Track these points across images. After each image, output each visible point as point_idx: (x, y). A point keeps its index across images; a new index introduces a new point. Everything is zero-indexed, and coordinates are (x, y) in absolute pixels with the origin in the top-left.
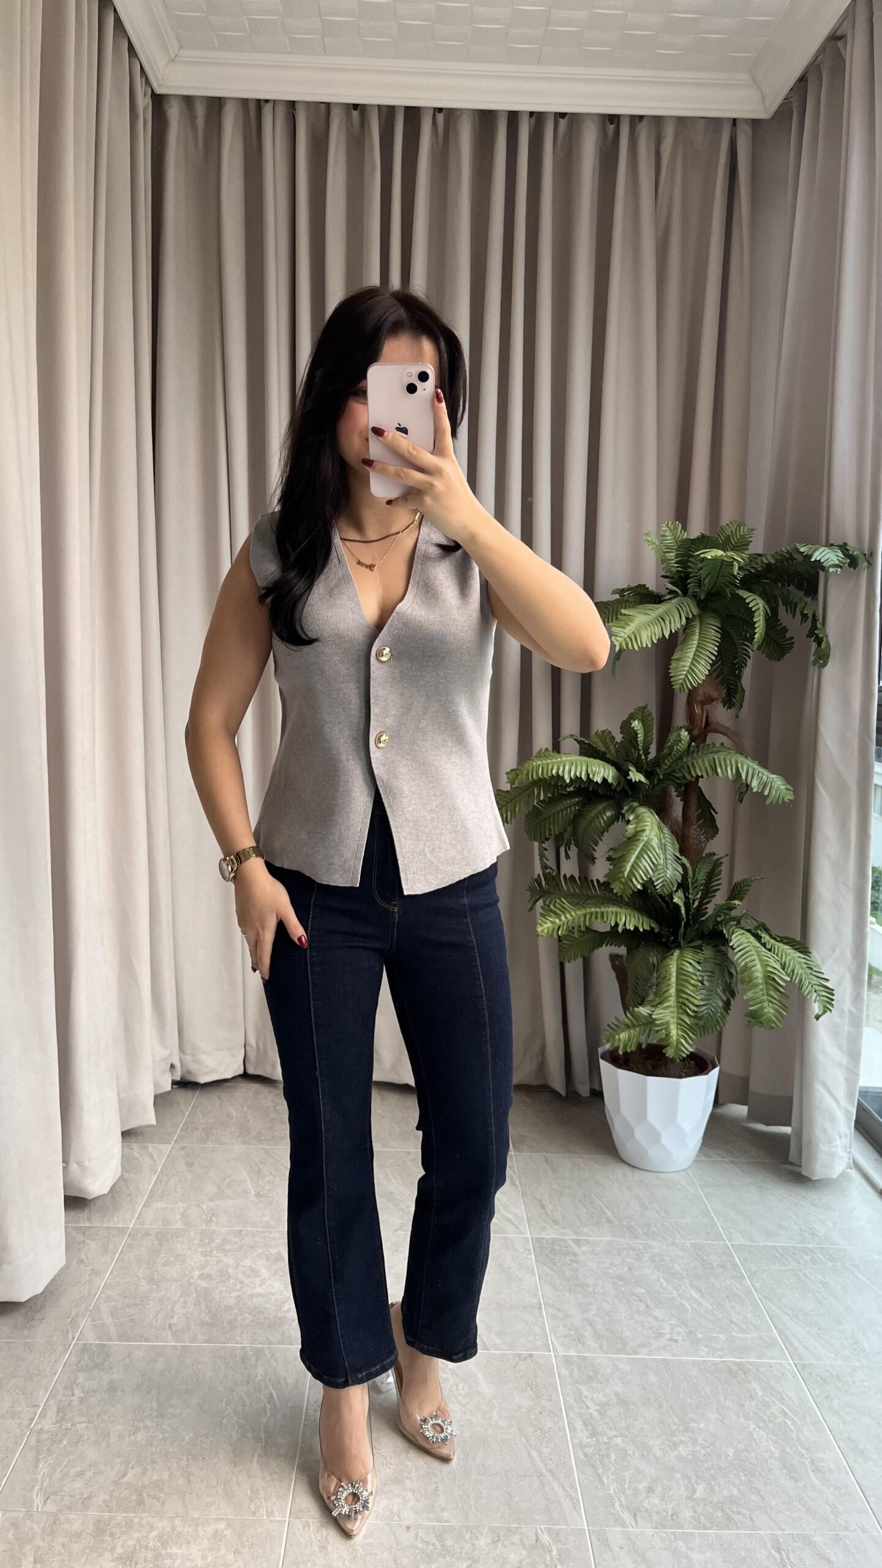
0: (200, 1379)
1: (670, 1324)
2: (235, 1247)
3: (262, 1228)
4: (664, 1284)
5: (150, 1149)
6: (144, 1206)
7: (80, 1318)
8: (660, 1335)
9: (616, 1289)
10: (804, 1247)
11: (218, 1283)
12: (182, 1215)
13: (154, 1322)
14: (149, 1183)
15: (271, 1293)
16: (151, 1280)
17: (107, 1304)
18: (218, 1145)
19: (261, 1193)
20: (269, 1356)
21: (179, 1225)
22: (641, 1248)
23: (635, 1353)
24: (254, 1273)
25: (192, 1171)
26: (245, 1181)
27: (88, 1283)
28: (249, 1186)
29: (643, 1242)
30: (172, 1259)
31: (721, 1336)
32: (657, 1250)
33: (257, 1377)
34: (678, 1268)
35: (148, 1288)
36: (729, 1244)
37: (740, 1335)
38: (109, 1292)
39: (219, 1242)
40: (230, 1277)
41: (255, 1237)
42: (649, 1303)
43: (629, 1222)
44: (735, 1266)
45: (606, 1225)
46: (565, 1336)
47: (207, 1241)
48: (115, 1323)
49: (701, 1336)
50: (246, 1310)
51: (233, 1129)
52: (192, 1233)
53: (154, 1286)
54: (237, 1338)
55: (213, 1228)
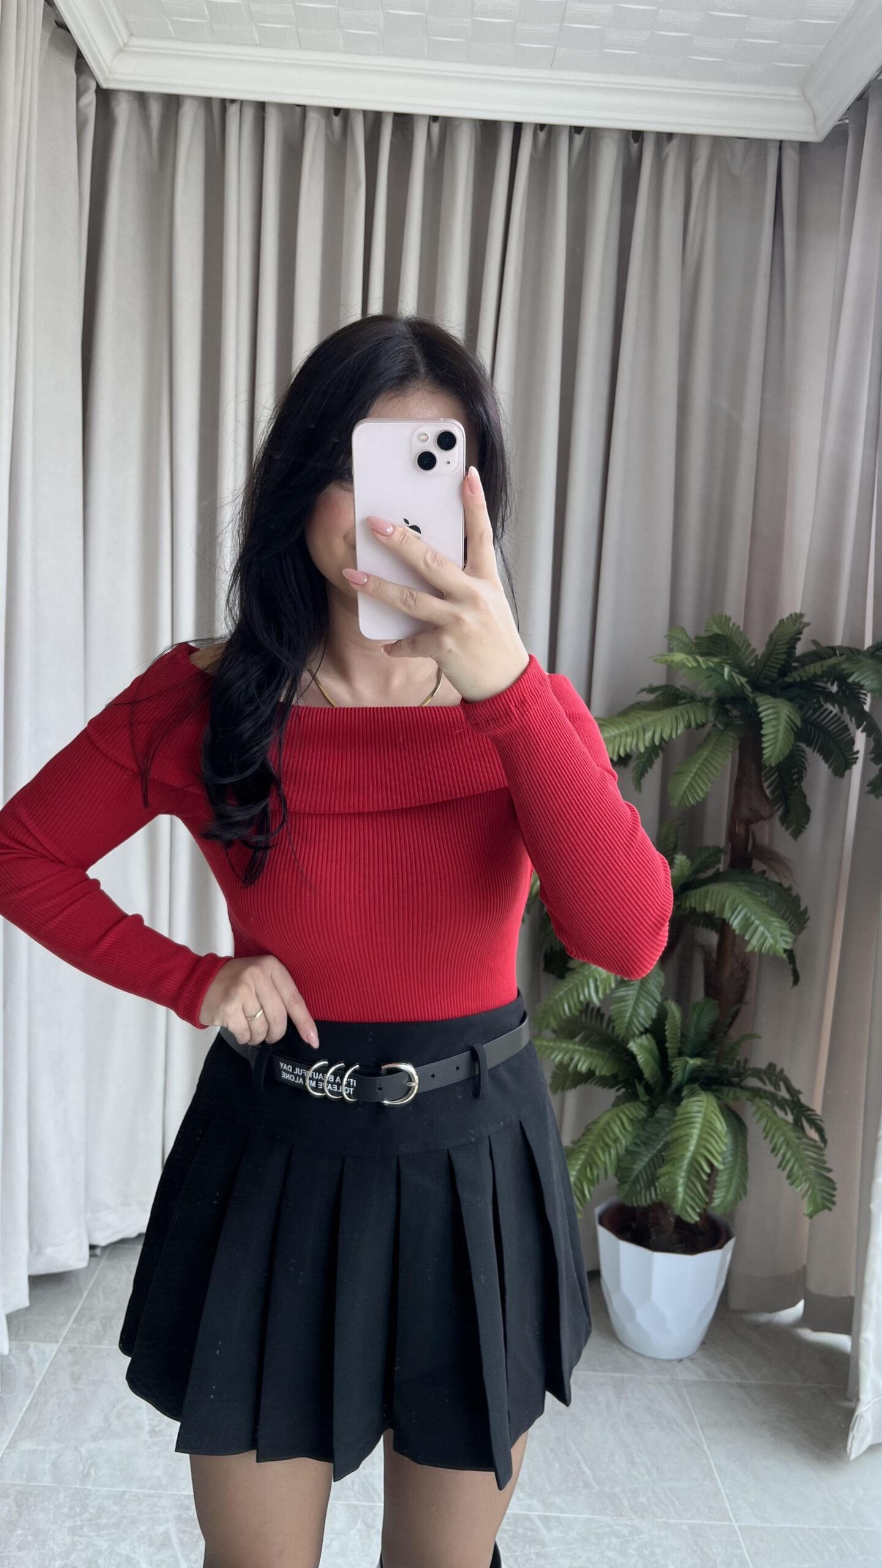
2: (113, 1520)
3: (150, 1489)
5: (31, 1351)
6: (8, 1447)
10: (828, 1530)
12: (54, 1464)
14: (21, 1411)
19: (157, 1429)
21: (47, 1481)
25: (77, 1390)
26: (140, 1408)
29: (629, 1523)
30: (30, 1538)
32: (645, 1537)
36: (736, 1523)
39: (92, 1510)
41: (140, 1504)
43: (612, 1486)
45: (584, 1491)
47: (78, 1509)
52: (62, 1495)
55: (89, 1487)
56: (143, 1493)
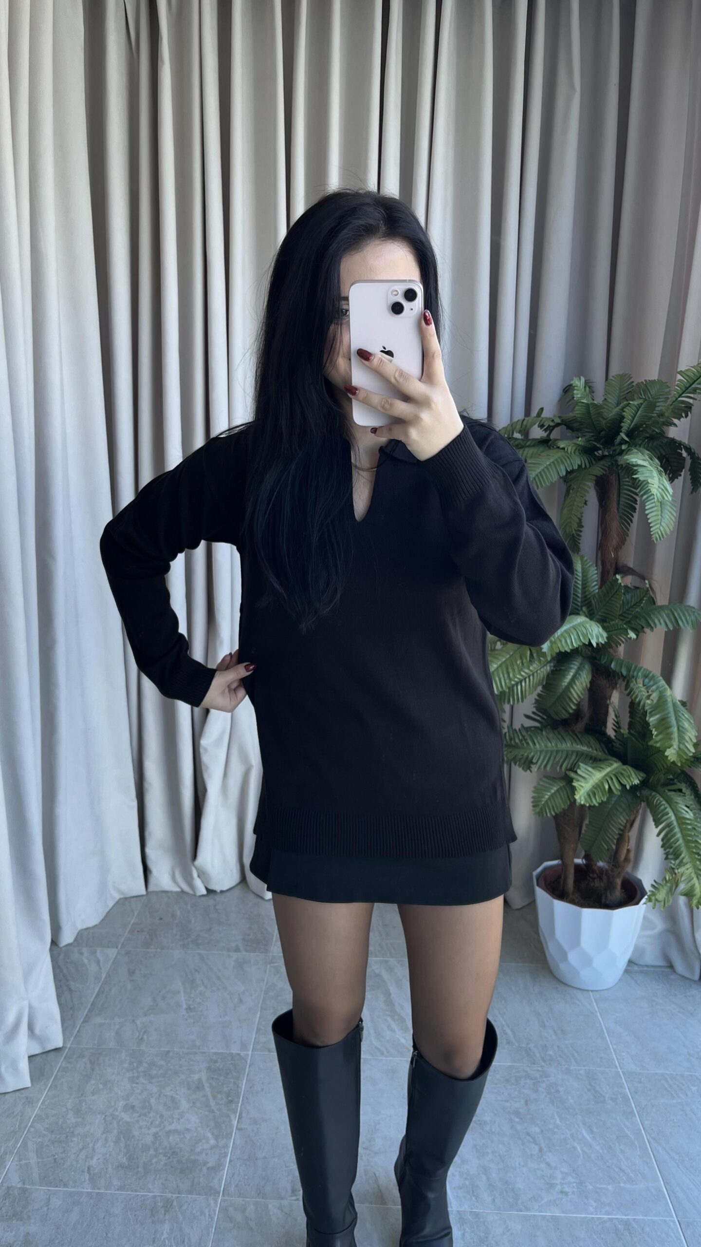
0: (110, 1235)
1: (562, 1173)
2: (161, 1071)
3: (188, 1048)
4: (558, 1121)
5: (98, 954)
6: (84, 1021)
7: (8, 1156)
8: (551, 1186)
9: (512, 1127)
10: (691, 1076)
11: (140, 1116)
12: (117, 1033)
13: (75, 1163)
14: (92, 995)
15: (188, 1130)
16: (78, 1111)
17: (34, 1139)
18: (159, 950)
19: (192, 1007)
20: (177, 1208)
21: (112, 1044)
22: (538, 1076)
23: (527, 1209)
24: (174, 1103)
25: (133, 981)
26: (179, 992)
27: (20, 1114)
28: (182, 997)
29: (540, 1069)
30: (101, 1086)
31: (610, 1187)
32: (552, 1079)
33: (162, 1233)
34: (572, 1101)
35: (74, 1120)
36: (619, 1069)
37: (628, 1186)
38: (38, 1126)
39: (145, 1065)
40: (151, 1109)
41: (180, 1060)
42: (543, 1146)
43: (528, 1044)
44: (626, 1099)
45: (506, 1046)
46: (460, 1188)
47: (135, 1064)
48: (38, 1162)
49: (591, 1187)
50: (161, 1151)
51: (174, 932)
52: (123, 1055)
53: (80, 1120)
54: (150, 1186)
55: (143, 1047)
56: (183, 1052)
